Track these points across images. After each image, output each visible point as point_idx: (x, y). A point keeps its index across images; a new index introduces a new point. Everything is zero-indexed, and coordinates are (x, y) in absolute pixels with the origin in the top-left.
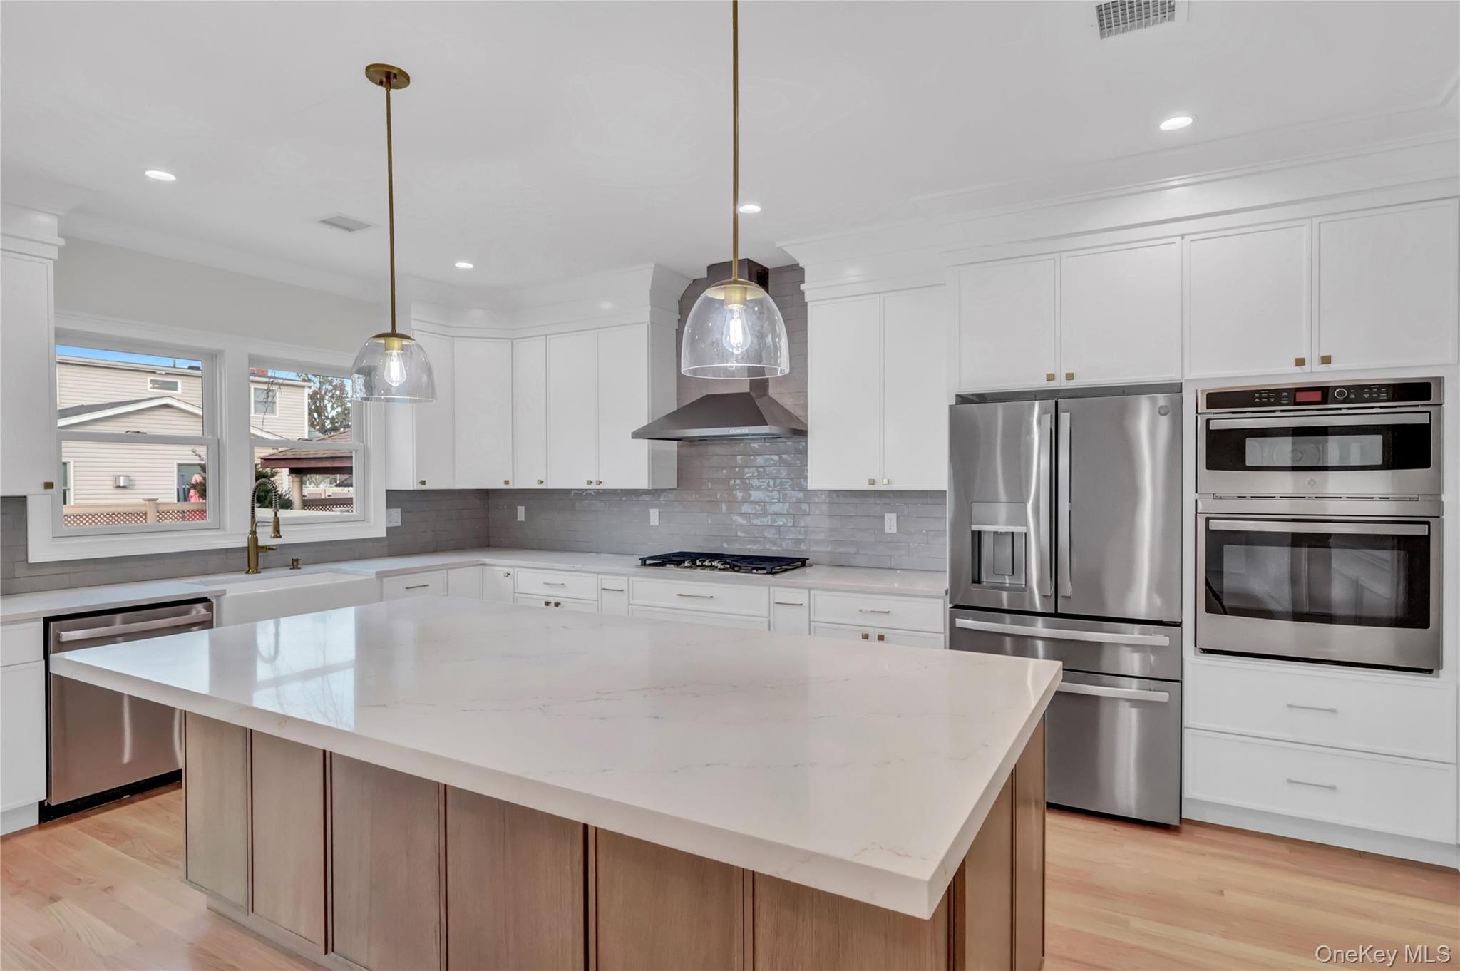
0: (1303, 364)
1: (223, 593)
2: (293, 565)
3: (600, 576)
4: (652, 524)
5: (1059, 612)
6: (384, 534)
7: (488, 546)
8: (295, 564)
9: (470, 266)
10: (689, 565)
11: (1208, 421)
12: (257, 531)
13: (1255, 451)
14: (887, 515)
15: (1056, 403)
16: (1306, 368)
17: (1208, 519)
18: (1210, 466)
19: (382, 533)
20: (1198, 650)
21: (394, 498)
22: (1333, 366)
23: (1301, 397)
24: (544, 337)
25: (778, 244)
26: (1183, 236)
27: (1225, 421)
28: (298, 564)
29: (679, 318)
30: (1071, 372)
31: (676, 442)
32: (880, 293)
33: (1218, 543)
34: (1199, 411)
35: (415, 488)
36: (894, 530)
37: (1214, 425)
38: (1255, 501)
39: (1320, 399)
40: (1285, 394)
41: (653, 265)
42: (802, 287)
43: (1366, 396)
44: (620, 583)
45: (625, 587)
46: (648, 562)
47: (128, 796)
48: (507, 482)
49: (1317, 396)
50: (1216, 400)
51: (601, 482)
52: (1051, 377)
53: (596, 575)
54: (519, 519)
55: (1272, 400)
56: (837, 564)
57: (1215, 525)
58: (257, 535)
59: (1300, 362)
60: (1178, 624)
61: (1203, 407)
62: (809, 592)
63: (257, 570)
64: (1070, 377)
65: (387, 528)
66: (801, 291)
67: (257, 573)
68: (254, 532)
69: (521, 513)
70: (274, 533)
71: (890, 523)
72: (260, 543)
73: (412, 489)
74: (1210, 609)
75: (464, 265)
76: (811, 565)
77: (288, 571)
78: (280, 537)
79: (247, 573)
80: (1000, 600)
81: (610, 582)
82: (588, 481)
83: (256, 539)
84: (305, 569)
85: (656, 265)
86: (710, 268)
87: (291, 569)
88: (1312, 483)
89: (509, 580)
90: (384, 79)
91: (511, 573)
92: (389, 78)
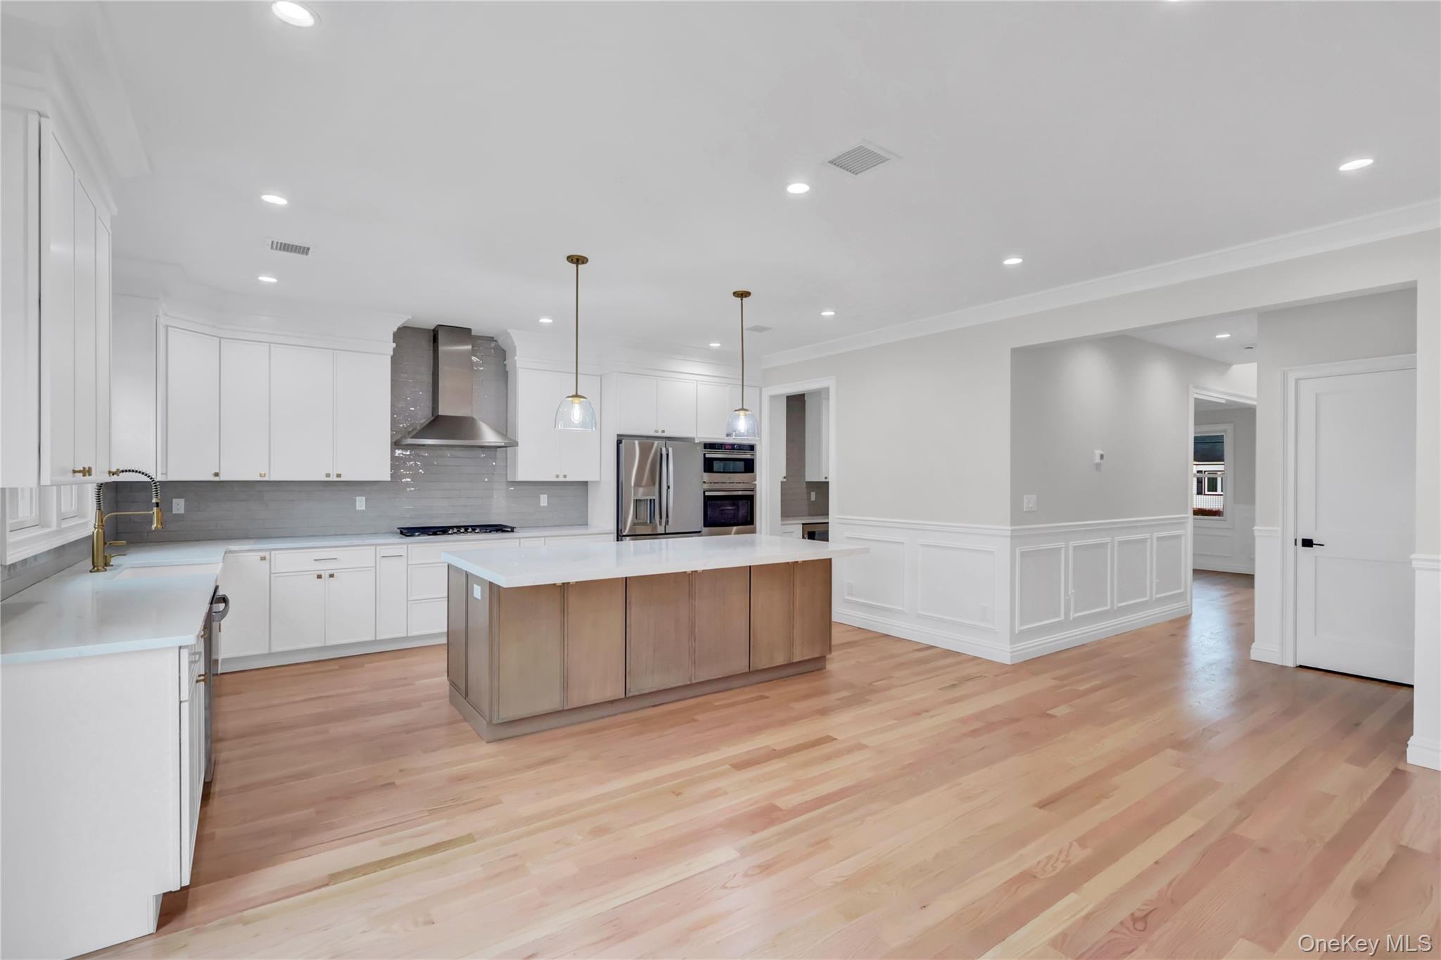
3: (379, 547)
4: (357, 508)
5: (665, 532)
9: (273, 280)
11: (705, 454)
13: (716, 465)
14: (542, 496)
15: (666, 443)
17: (704, 491)
18: (704, 472)
23: (727, 447)
34: (701, 449)
36: (546, 504)
37: (707, 456)
38: (715, 484)
39: (731, 448)
40: (723, 445)
43: (741, 448)
44: (402, 550)
45: (404, 554)
50: (706, 446)
52: (656, 431)
53: (374, 547)
54: (175, 513)
55: (720, 447)
57: (707, 494)
59: (727, 435)
60: (698, 532)
63: (103, 567)
64: (663, 431)
67: (104, 571)
69: (179, 506)
71: (544, 501)
74: (705, 526)
75: (266, 279)
79: (93, 571)
81: (388, 551)
88: (729, 478)
89: (265, 564)
90: (575, 260)
91: (268, 557)
92: (578, 260)
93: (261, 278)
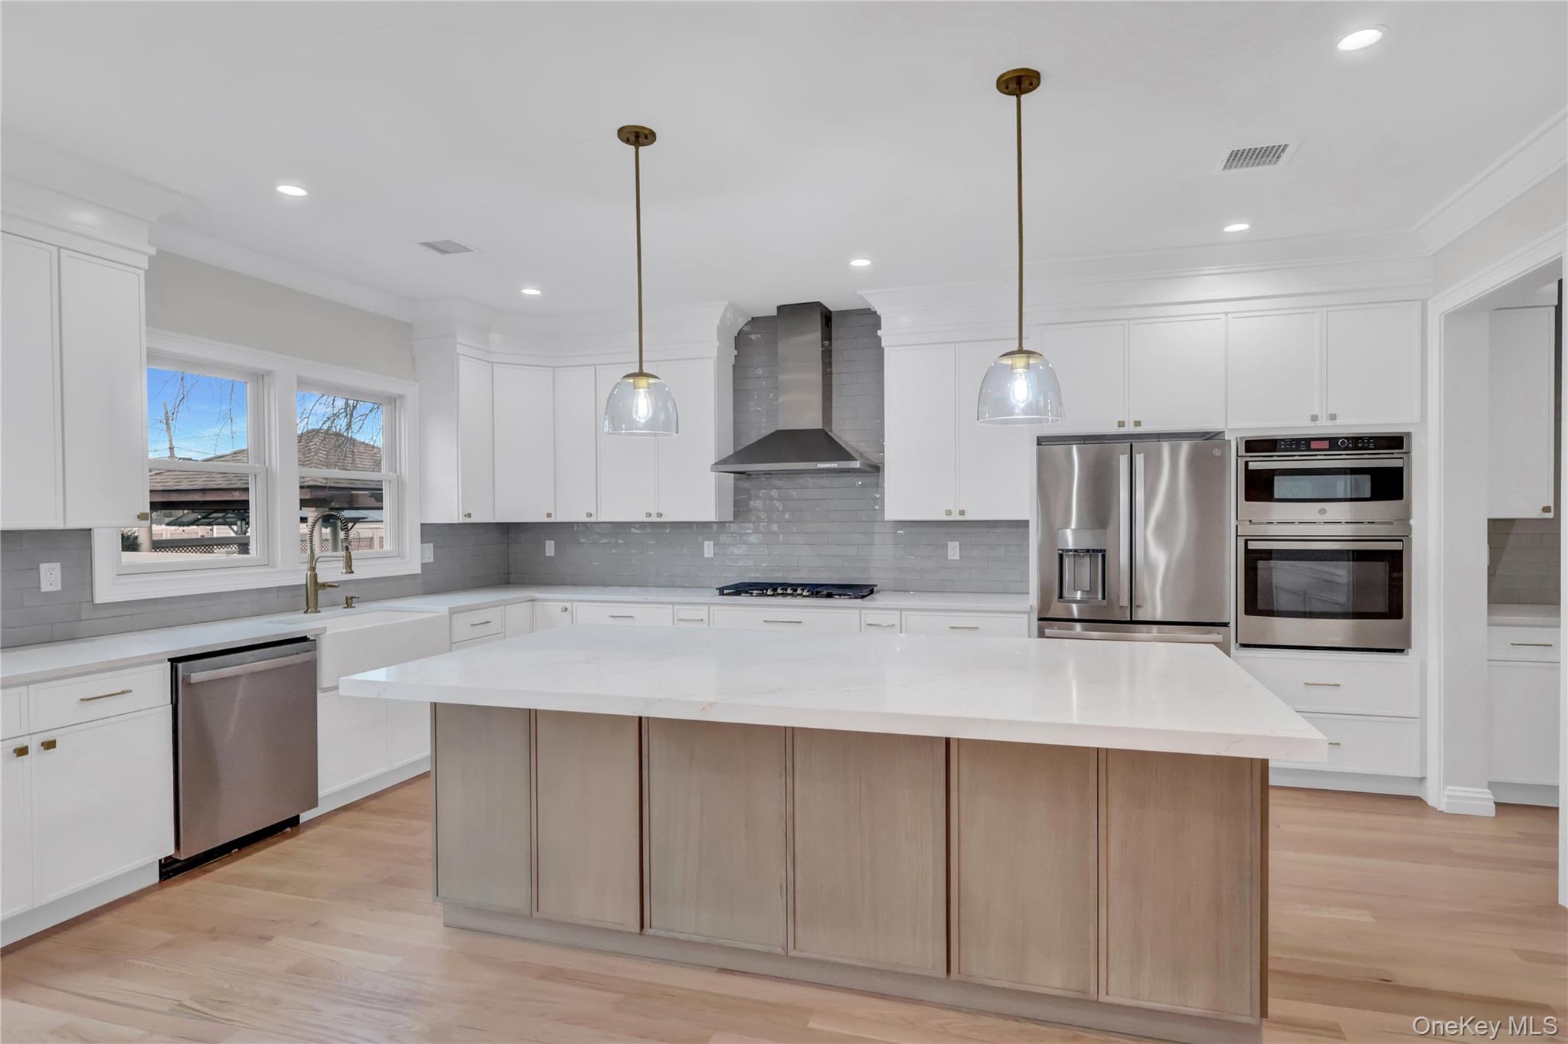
0: (1317, 420)
1: (325, 629)
2: (347, 603)
3: (676, 607)
4: (706, 556)
5: (1133, 619)
6: (419, 571)
7: (508, 583)
8: (349, 602)
9: (538, 293)
10: (772, 593)
11: (1247, 463)
12: (317, 567)
13: (1281, 487)
14: (950, 544)
15: (1131, 446)
16: (1318, 423)
17: (1246, 541)
18: (1248, 498)
19: (417, 569)
20: (1238, 645)
21: (430, 532)
22: (1338, 422)
23: (1314, 445)
24: (593, 367)
25: (859, 293)
26: (1226, 314)
27: (1260, 463)
28: (352, 603)
29: (736, 354)
30: (1138, 420)
31: (732, 475)
32: (955, 342)
33: (1254, 559)
34: (1239, 455)
35: (461, 521)
36: (957, 557)
37: (1252, 466)
38: (1280, 526)
39: (1327, 447)
40: (1303, 442)
41: (727, 303)
42: (879, 333)
43: (1360, 445)
44: (701, 612)
45: (705, 616)
46: (725, 592)
47: (237, 850)
48: (549, 515)
49: (1326, 444)
50: (1253, 446)
51: (661, 515)
52: (1121, 424)
53: (671, 606)
54: (547, 554)
55: (1294, 447)
56: (901, 589)
57: (1252, 545)
58: (317, 571)
59: (1314, 418)
60: (1226, 625)
61: (1242, 452)
62: (901, 613)
63: (316, 609)
64: (1137, 424)
65: (422, 564)
66: (878, 336)
67: (316, 612)
68: (313, 569)
69: (550, 548)
70: (346, 569)
71: (954, 551)
72: (320, 580)
73: (456, 522)
74: (1247, 612)
75: (530, 291)
76: (879, 592)
77: (340, 610)
78: (352, 572)
79: (306, 612)
80: (1070, 611)
81: (685, 612)
82: (647, 514)
83: (315, 576)
84: (359, 607)
85: (729, 303)
86: (780, 308)
87: (345, 608)
88: (1323, 512)
89: (567, 615)
90: (632, 138)
91: (569, 608)
92: (638, 137)
93: (524, 291)
